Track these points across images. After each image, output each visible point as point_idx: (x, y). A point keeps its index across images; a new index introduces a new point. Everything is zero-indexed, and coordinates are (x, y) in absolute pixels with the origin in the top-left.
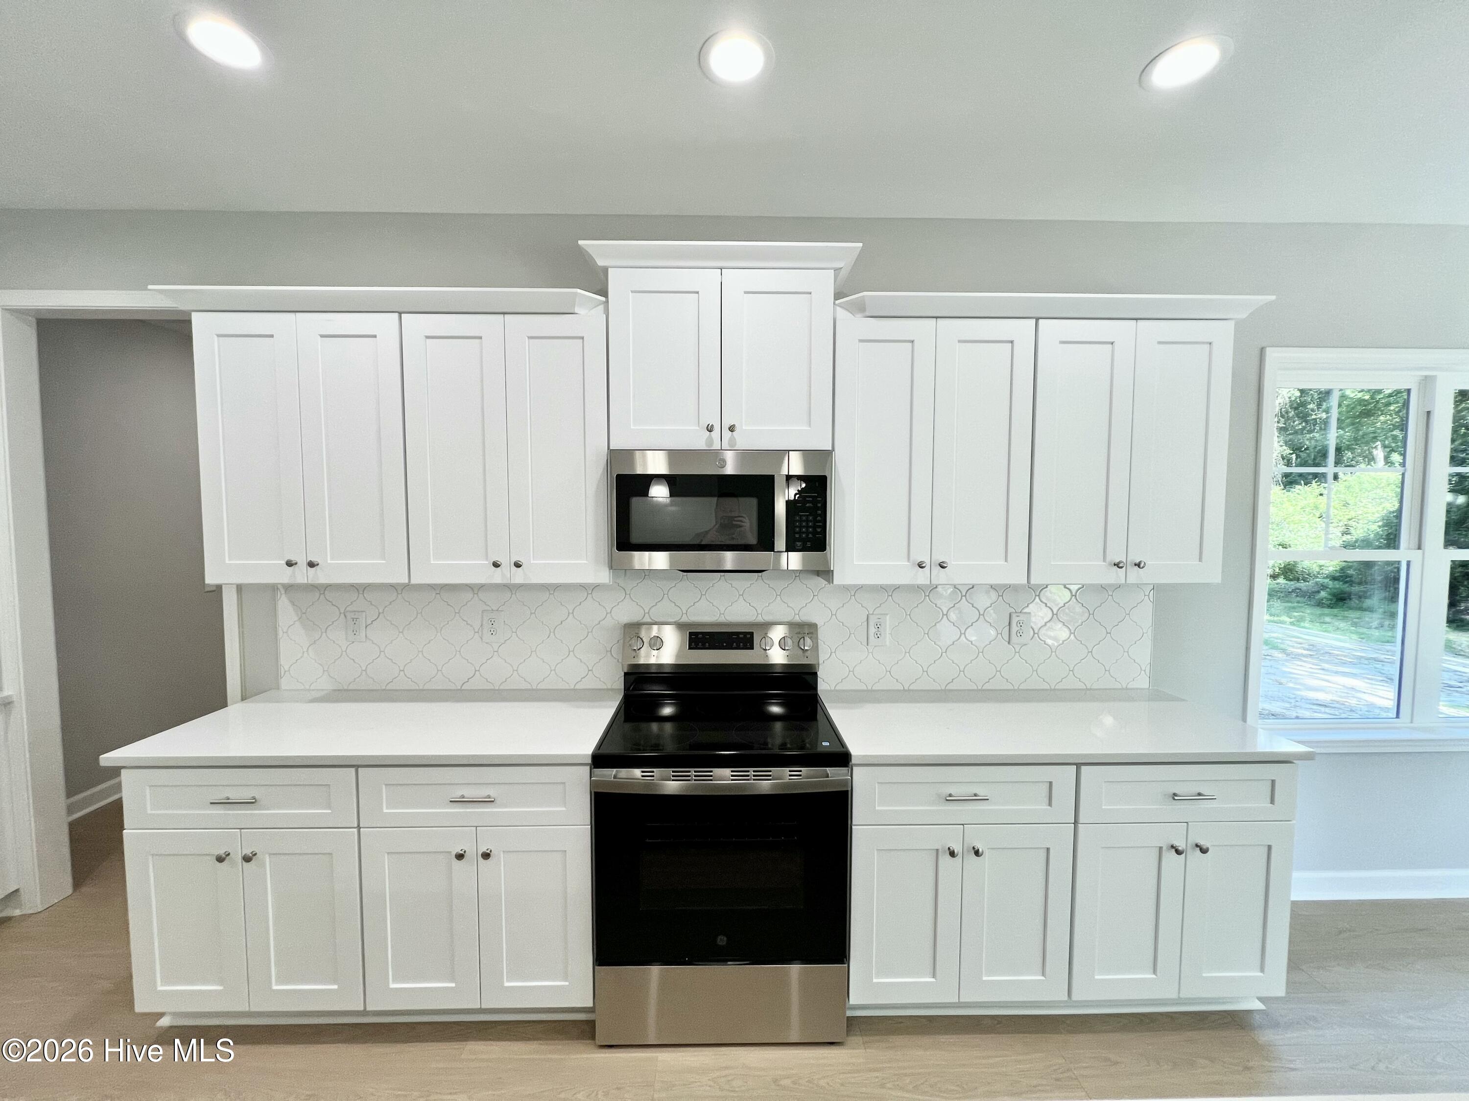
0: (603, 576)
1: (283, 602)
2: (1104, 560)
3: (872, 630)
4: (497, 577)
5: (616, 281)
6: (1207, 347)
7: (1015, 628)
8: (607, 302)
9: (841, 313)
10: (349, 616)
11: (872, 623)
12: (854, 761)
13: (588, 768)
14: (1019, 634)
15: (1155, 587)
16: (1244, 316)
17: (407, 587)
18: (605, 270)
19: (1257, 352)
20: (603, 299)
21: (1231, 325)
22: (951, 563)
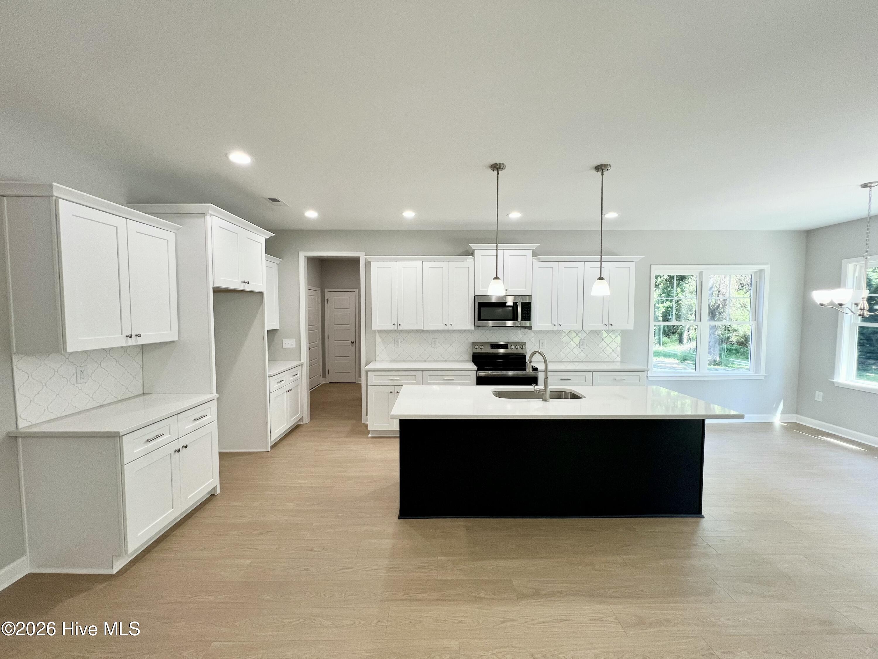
0: (473, 328)
1: (377, 336)
2: (603, 323)
3: (541, 344)
4: (446, 328)
5: (477, 253)
6: (629, 268)
7: (581, 344)
8: (475, 258)
9: (534, 260)
10: (396, 340)
11: (541, 342)
12: (539, 370)
13: (476, 372)
14: (582, 345)
15: (621, 330)
16: (638, 260)
17: (423, 331)
18: (474, 250)
19: (649, 265)
20: (473, 257)
21: (635, 262)
22: (562, 324)
